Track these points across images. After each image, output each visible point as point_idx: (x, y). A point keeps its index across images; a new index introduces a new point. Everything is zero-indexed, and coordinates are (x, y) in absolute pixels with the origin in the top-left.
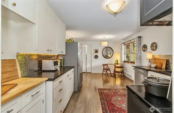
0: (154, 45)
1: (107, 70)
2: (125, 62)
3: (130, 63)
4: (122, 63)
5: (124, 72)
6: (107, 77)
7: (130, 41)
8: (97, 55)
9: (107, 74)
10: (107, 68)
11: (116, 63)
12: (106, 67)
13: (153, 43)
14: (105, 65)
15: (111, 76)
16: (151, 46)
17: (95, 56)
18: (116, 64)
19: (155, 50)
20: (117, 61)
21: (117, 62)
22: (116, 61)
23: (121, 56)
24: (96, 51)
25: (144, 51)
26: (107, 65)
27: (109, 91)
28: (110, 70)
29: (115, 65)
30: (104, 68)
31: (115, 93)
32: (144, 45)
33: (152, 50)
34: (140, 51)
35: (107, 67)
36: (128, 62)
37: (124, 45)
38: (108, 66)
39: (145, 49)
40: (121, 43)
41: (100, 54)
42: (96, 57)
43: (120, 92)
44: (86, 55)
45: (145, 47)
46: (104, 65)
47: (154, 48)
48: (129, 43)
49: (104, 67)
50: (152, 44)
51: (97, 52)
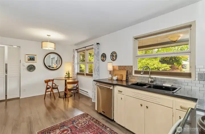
0: (114, 55)
1: (53, 88)
2: (78, 74)
3: (85, 76)
4: (75, 76)
5: (79, 88)
6: (53, 99)
7: (85, 47)
8: (33, 65)
9: (52, 94)
10: (52, 86)
11: (67, 76)
12: (50, 84)
13: (113, 52)
14: (49, 81)
15: (60, 97)
16: (111, 55)
17: (29, 66)
18: (67, 78)
19: (115, 60)
20: (69, 74)
21: (69, 76)
22: (66, 73)
23: (73, 66)
24: (30, 58)
25: (103, 61)
26: (53, 80)
27: (62, 130)
28: (57, 88)
29: (66, 80)
30: (48, 87)
31: (74, 129)
32: (103, 54)
33: (112, 60)
34: (99, 60)
35: (53, 83)
36: (83, 74)
37: (78, 52)
38: (55, 82)
39: (104, 59)
40: (74, 50)
41: (38, 63)
42: (31, 68)
43: (79, 123)
44: (6, 65)
45: (104, 56)
46: (47, 82)
47: (114, 58)
48: (84, 51)
49: (47, 85)
50: (112, 54)
51: (32, 59)
